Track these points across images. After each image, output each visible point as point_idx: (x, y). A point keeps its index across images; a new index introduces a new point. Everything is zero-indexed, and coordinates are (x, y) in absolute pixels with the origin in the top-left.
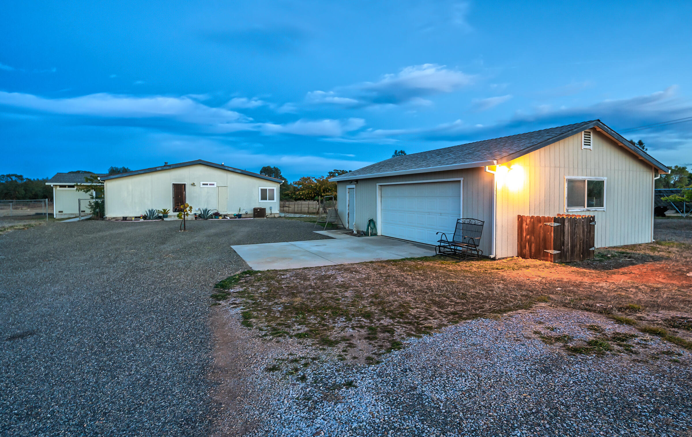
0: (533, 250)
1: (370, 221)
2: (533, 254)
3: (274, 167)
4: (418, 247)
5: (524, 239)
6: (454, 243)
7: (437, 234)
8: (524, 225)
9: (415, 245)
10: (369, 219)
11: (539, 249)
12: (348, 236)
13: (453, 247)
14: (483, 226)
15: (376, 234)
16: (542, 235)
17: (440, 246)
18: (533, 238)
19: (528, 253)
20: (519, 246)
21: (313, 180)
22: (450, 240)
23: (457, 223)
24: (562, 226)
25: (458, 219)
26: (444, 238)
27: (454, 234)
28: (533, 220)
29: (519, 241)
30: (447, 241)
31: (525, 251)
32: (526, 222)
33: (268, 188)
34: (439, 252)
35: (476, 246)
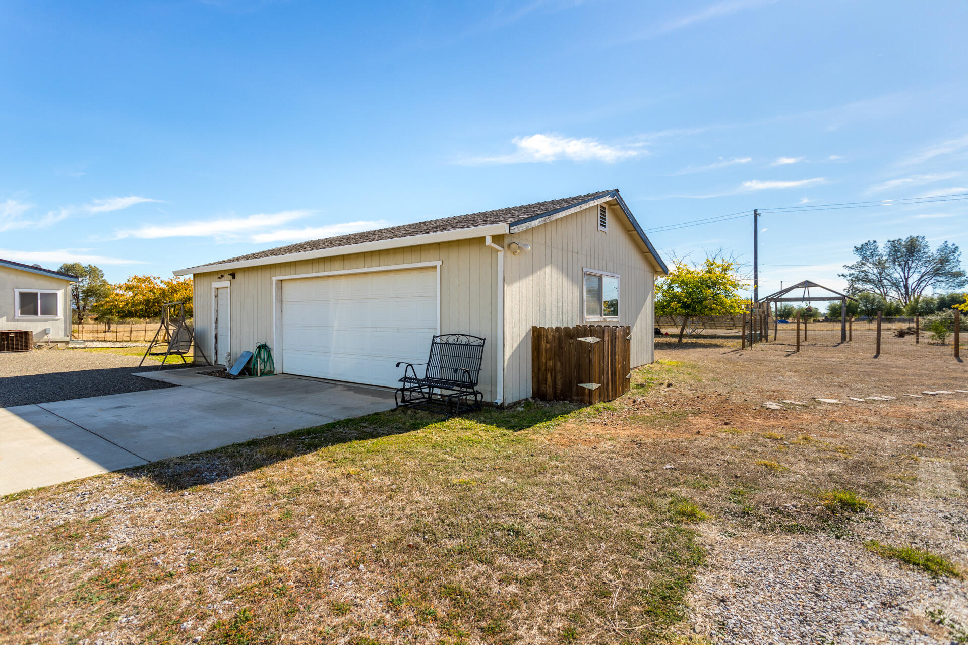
0: (559, 386)
1: (259, 347)
2: (558, 391)
3: (89, 265)
4: (356, 392)
5: (543, 368)
6: (429, 382)
7: (398, 365)
8: (543, 343)
9: (350, 389)
10: (259, 344)
11: (570, 383)
12: (212, 379)
13: (426, 390)
14: (483, 346)
15: (271, 373)
16: (573, 360)
17: (403, 390)
18: (559, 364)
19: (550, 391)
20: (535, 379)
21: (158, 282)
22: (421, 375)
23: (433, 343)
24: (602, 342)
25: (434, 337)
26: (410, 374)
27: (428, 364)
28: (559, 334)
29: (536, 371)
30: (416, 379)
31: (545, 388)
32: (547, 337)
33: (39, 292)
34: (402, 402)
35: (473, 385)
